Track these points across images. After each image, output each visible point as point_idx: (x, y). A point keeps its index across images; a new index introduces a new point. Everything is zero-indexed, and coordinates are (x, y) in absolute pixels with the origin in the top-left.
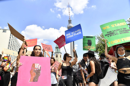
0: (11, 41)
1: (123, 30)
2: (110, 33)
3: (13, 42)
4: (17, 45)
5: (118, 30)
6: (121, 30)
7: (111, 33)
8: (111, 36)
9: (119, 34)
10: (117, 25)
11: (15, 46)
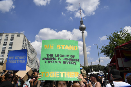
0: (24, 44)
1: (70, 57)
2: (50, 57)
3: (26, 45)
4: (30, 48)
5: (63, 56)
6: (67, 58)
7: (51, 59)
8: (49, 62)
9: (62, 62)
10: (65, 47)
11: (29, 49)
